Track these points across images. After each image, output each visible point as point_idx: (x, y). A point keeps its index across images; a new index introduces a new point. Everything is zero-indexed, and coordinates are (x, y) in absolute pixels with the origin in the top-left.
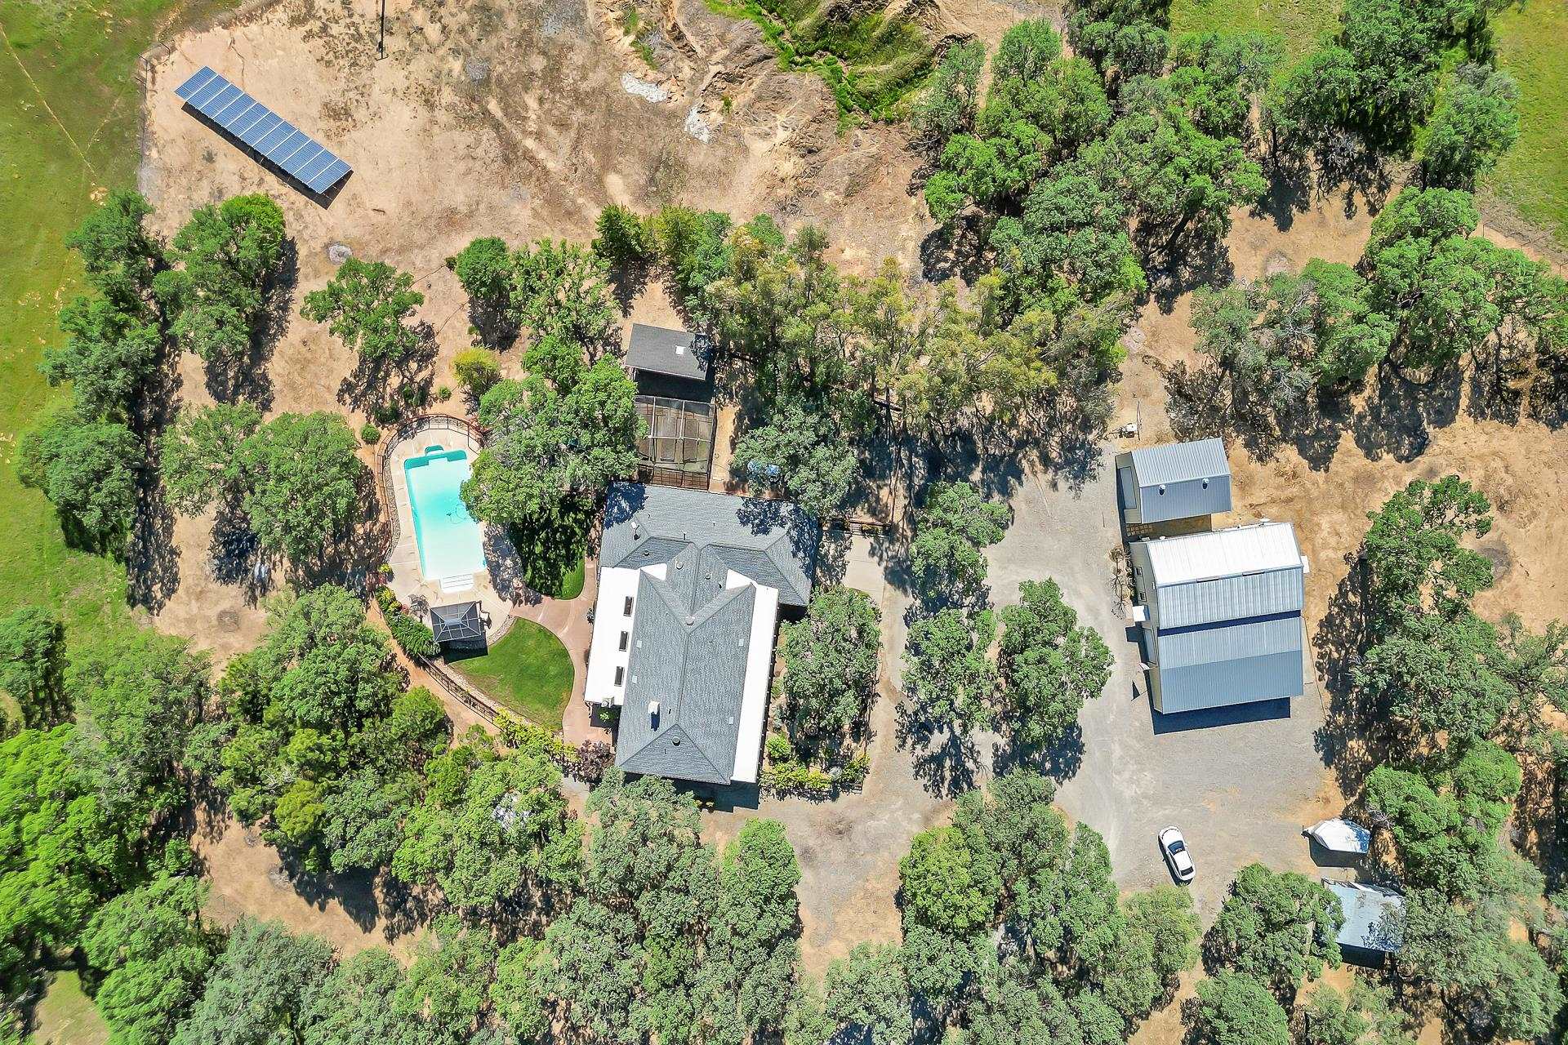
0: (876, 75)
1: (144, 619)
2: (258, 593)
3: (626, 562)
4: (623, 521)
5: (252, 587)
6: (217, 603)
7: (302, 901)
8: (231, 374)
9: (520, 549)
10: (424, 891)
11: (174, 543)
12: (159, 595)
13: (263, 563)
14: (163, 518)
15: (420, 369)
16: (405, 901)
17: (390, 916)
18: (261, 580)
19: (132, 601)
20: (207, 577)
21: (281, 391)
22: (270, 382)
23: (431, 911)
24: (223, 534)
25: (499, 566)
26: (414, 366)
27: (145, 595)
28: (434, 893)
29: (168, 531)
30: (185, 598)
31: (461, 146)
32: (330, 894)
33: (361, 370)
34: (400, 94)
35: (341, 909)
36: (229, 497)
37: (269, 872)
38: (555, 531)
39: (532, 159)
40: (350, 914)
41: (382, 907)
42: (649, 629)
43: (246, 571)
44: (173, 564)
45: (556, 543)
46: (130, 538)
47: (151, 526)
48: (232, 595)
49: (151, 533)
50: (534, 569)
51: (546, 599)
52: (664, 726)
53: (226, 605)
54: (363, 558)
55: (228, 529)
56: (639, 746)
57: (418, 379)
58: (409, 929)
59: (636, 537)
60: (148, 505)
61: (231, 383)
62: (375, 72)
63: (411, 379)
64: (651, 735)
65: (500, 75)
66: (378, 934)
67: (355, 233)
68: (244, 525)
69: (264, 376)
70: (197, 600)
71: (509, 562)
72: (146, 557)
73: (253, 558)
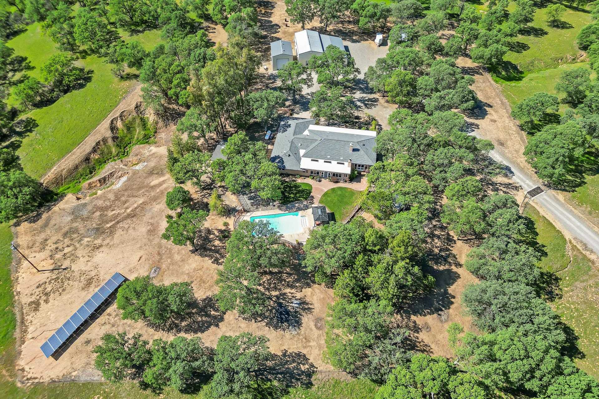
0: (139, 133)
1: (319, 376)
2: (306, 307)
3: (299, 160)
4: (283, 161)
5: (304, 309)
6: (311, 330)
7: (452, 306)
8: (200, 319)
9: (292, 201)
10: (436, 247)
11: (280, 354)
12: (307, 366)
13: (292, 303)
14: (267, 360)
15: (214, 234)
16: (442, 256)
17: (450, 264)
18: (300, 304)
19: (309, 385)
20: (298, 334)
21: (213, 291)
22: (207, 297)
23: (444, 245)
24: (278, 323)
25: (298, 208)
26: (212, 236)
27: (307, 376)
28: (436, 243)
29: (273, 357)
30: (308, 349)
31: (122, 233)
32: (446, 292)
33: (210, 256)
34: (90, 259)
35: (453, 287)
36: (259, 319)
37: (441, 321)
38: (285, 191)
39: (136, 208)
40: (453, 283)
41: (447, 267)
42: (323, 153)
43: (296, 312)
44: (291, 355)
45: (290, 190)
46: (275, 383)
47: (270, 368)
48: (307, 320)
49: (274, 369)
50: (299, 197)
51: (312, 194)
52: (358, 147)
53: (312, 325)
54: (292, 255)
55: (275, 320)
56: (366, 157)
57: (218, 234)
58: (454, 256)
59: (289, 155)
60: (259, 370)
61: (204, 319)
62: (76, 270)
63: (217, 237)
64: (362, 152)
65: (97, 225)
66: (459, 271)
67: (147, 267)
68: (274, 311)
69: (204, 300)
70: (309, 341)
71: (297, 205)
72: (287, 373)
73: (290, 308)
